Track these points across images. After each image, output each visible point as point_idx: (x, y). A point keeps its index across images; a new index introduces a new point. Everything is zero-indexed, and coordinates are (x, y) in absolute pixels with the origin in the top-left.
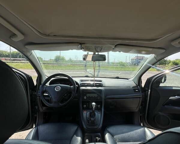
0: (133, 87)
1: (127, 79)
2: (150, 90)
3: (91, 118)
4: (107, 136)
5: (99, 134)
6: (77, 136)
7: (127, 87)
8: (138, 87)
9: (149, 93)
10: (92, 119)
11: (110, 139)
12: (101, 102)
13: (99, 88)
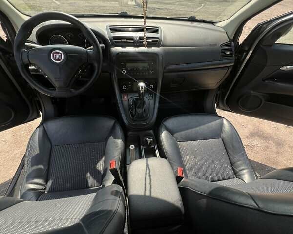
0: (223, 46)
1: (212, 23)
2: (251, 52)
3: (137, 110)
4: (164, 135)
5: (151, 131)
6: (115, 138)
7: (211, 45)
8: (231, 46)
9: (248, 57)
10: (139, 111)
11: (167, 140)
12: (156, 80)
13: (153, 48)
